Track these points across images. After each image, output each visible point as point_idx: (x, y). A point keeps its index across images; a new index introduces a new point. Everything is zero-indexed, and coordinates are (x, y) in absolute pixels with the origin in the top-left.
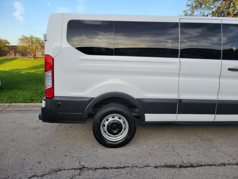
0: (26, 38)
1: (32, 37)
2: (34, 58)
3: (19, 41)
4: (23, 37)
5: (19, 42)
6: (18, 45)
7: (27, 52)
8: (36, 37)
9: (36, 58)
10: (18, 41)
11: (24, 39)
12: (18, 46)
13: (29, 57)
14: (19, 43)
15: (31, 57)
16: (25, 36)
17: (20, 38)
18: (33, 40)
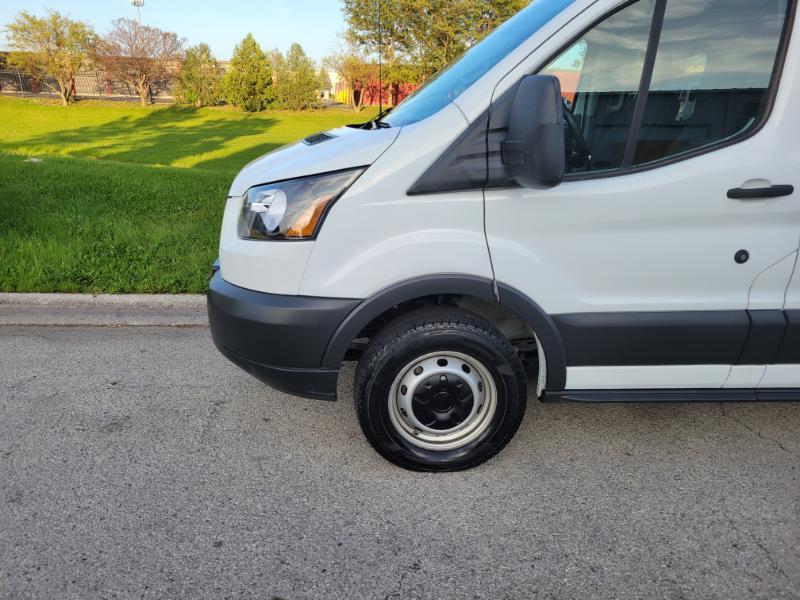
0: (33, 21)
1: (56, 17)
2: (68, 100)
3: (11, 34)
4: (23, 19)
5: (8, 38)
6: (9, 50)
7: (40, 76)
8: (70, 18)
9: (77, 99)
10: (5, 34)
11: (27, 27)
12: (6, 53)
13: (51, 97)
14: (12, 42)
15: (59, 97)
16: (32, 15)
17: (11, 22)
18: (62, 33)
